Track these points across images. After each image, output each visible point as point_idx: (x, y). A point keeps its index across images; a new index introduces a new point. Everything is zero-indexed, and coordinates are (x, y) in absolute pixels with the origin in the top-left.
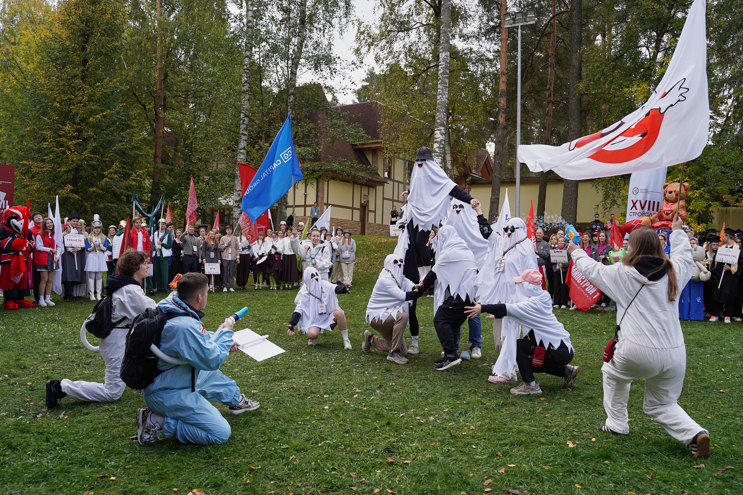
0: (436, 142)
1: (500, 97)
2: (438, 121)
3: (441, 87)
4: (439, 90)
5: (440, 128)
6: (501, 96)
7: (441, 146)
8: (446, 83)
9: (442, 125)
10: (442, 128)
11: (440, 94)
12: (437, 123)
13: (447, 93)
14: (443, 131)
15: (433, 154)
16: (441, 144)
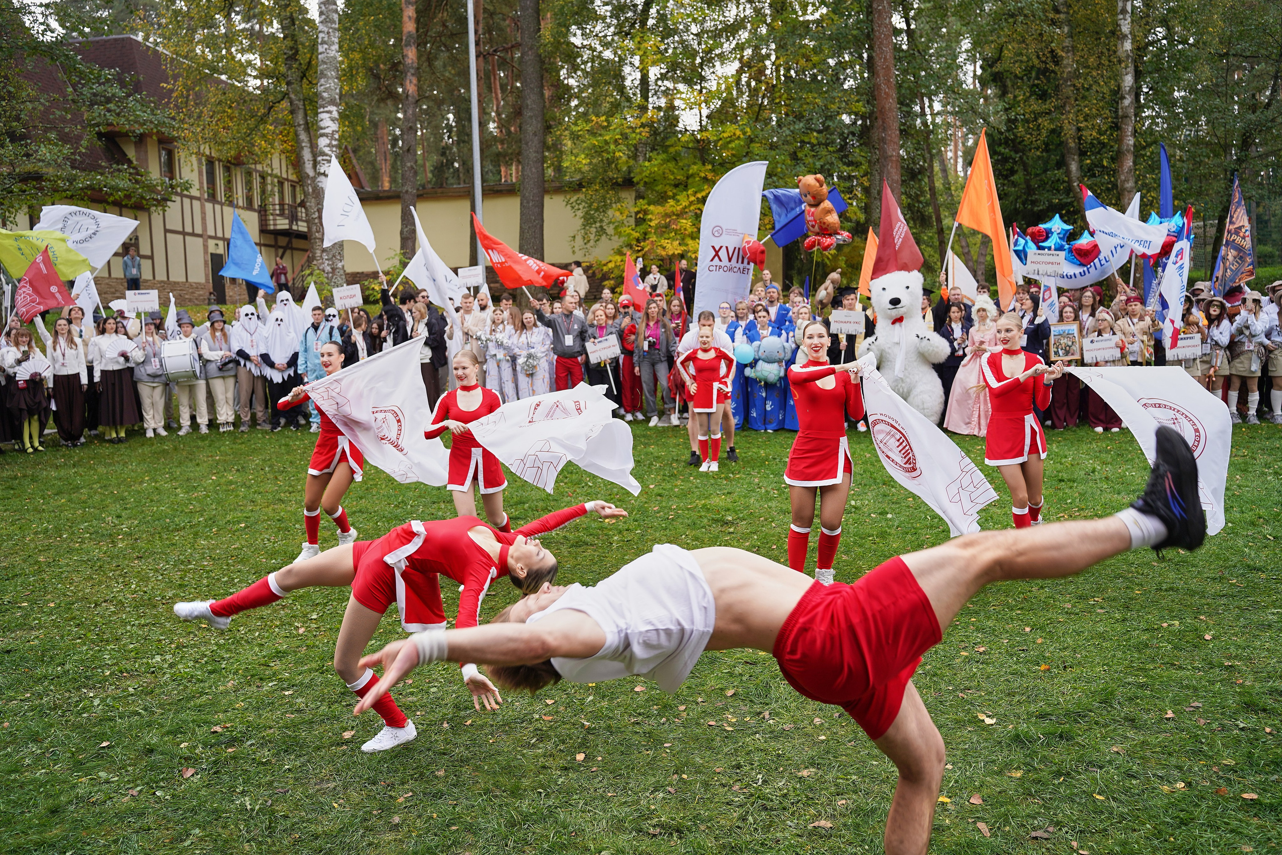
0: (322, 135)
1: (406, 46)
2: (325, 95)
3: (326, 30)
4: (321, 35)
5: (330, 108)
6: (408, 44)
7: (334, 143)
8: (334, 22)
9: (332, 102)
10: (333, 109)
11: (323, 43)
12: (323, 98)
13: (336, 40)
14: (335, 115)
15: (320, 158)
16: (332, 138)
